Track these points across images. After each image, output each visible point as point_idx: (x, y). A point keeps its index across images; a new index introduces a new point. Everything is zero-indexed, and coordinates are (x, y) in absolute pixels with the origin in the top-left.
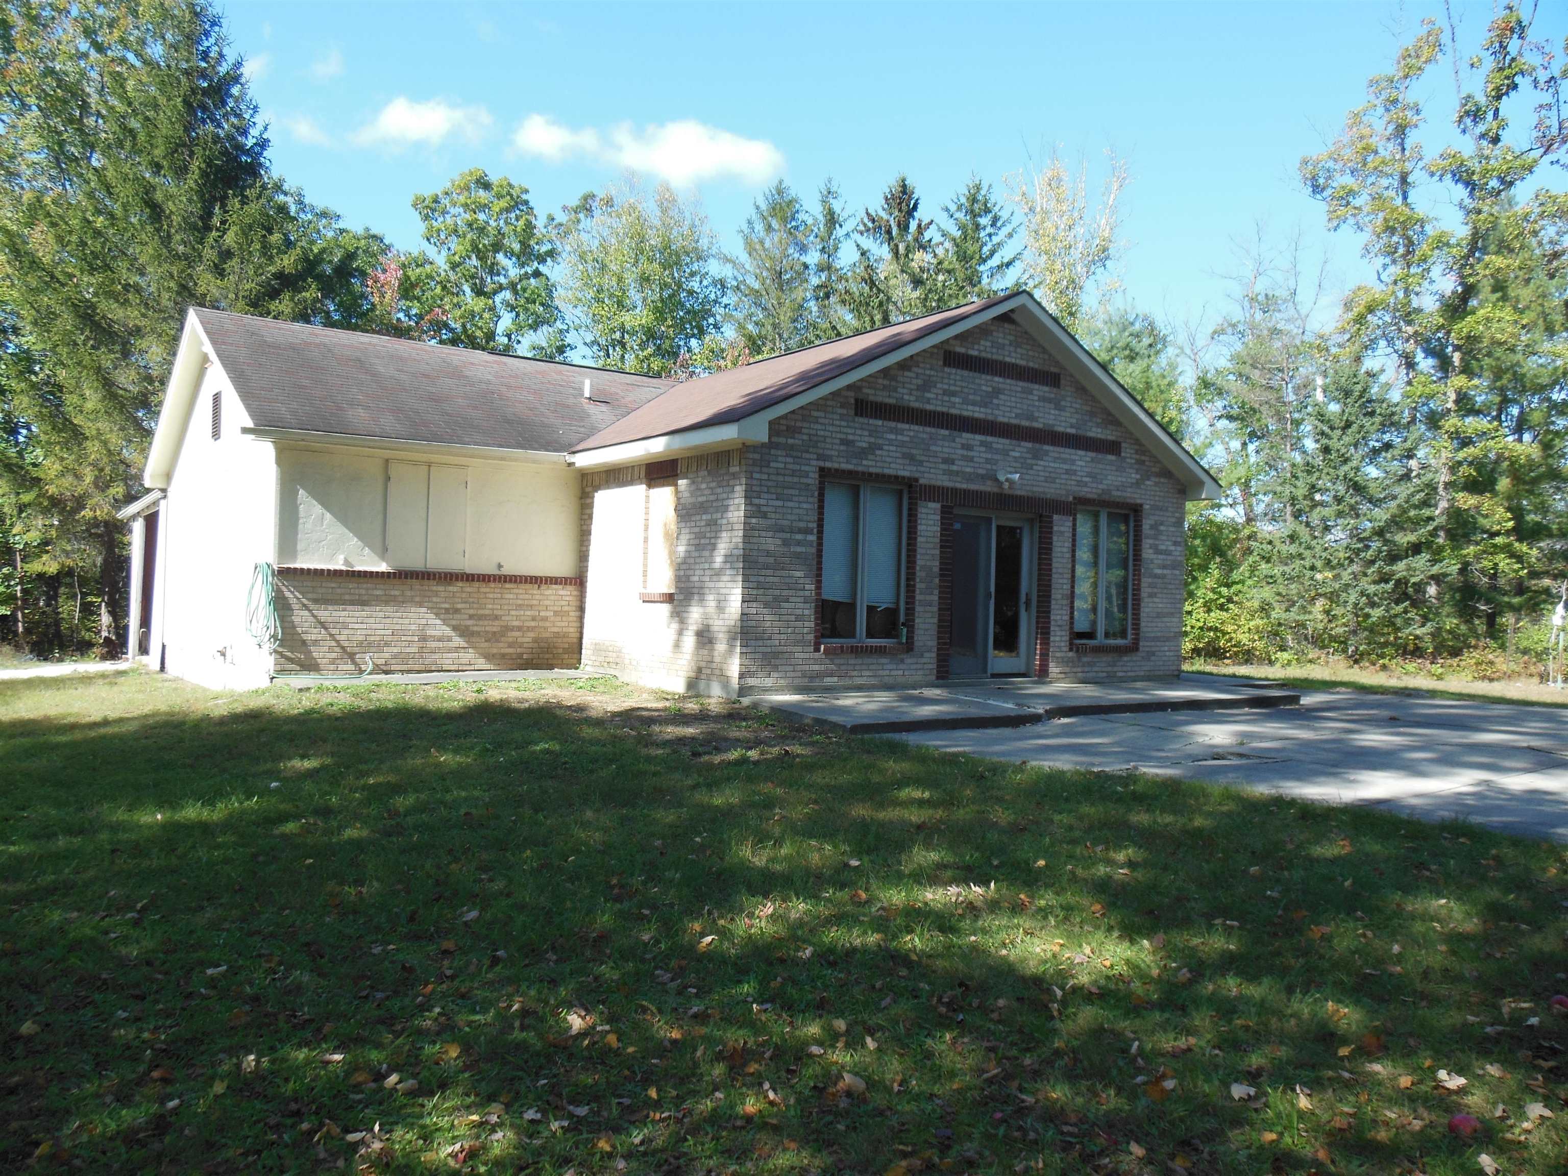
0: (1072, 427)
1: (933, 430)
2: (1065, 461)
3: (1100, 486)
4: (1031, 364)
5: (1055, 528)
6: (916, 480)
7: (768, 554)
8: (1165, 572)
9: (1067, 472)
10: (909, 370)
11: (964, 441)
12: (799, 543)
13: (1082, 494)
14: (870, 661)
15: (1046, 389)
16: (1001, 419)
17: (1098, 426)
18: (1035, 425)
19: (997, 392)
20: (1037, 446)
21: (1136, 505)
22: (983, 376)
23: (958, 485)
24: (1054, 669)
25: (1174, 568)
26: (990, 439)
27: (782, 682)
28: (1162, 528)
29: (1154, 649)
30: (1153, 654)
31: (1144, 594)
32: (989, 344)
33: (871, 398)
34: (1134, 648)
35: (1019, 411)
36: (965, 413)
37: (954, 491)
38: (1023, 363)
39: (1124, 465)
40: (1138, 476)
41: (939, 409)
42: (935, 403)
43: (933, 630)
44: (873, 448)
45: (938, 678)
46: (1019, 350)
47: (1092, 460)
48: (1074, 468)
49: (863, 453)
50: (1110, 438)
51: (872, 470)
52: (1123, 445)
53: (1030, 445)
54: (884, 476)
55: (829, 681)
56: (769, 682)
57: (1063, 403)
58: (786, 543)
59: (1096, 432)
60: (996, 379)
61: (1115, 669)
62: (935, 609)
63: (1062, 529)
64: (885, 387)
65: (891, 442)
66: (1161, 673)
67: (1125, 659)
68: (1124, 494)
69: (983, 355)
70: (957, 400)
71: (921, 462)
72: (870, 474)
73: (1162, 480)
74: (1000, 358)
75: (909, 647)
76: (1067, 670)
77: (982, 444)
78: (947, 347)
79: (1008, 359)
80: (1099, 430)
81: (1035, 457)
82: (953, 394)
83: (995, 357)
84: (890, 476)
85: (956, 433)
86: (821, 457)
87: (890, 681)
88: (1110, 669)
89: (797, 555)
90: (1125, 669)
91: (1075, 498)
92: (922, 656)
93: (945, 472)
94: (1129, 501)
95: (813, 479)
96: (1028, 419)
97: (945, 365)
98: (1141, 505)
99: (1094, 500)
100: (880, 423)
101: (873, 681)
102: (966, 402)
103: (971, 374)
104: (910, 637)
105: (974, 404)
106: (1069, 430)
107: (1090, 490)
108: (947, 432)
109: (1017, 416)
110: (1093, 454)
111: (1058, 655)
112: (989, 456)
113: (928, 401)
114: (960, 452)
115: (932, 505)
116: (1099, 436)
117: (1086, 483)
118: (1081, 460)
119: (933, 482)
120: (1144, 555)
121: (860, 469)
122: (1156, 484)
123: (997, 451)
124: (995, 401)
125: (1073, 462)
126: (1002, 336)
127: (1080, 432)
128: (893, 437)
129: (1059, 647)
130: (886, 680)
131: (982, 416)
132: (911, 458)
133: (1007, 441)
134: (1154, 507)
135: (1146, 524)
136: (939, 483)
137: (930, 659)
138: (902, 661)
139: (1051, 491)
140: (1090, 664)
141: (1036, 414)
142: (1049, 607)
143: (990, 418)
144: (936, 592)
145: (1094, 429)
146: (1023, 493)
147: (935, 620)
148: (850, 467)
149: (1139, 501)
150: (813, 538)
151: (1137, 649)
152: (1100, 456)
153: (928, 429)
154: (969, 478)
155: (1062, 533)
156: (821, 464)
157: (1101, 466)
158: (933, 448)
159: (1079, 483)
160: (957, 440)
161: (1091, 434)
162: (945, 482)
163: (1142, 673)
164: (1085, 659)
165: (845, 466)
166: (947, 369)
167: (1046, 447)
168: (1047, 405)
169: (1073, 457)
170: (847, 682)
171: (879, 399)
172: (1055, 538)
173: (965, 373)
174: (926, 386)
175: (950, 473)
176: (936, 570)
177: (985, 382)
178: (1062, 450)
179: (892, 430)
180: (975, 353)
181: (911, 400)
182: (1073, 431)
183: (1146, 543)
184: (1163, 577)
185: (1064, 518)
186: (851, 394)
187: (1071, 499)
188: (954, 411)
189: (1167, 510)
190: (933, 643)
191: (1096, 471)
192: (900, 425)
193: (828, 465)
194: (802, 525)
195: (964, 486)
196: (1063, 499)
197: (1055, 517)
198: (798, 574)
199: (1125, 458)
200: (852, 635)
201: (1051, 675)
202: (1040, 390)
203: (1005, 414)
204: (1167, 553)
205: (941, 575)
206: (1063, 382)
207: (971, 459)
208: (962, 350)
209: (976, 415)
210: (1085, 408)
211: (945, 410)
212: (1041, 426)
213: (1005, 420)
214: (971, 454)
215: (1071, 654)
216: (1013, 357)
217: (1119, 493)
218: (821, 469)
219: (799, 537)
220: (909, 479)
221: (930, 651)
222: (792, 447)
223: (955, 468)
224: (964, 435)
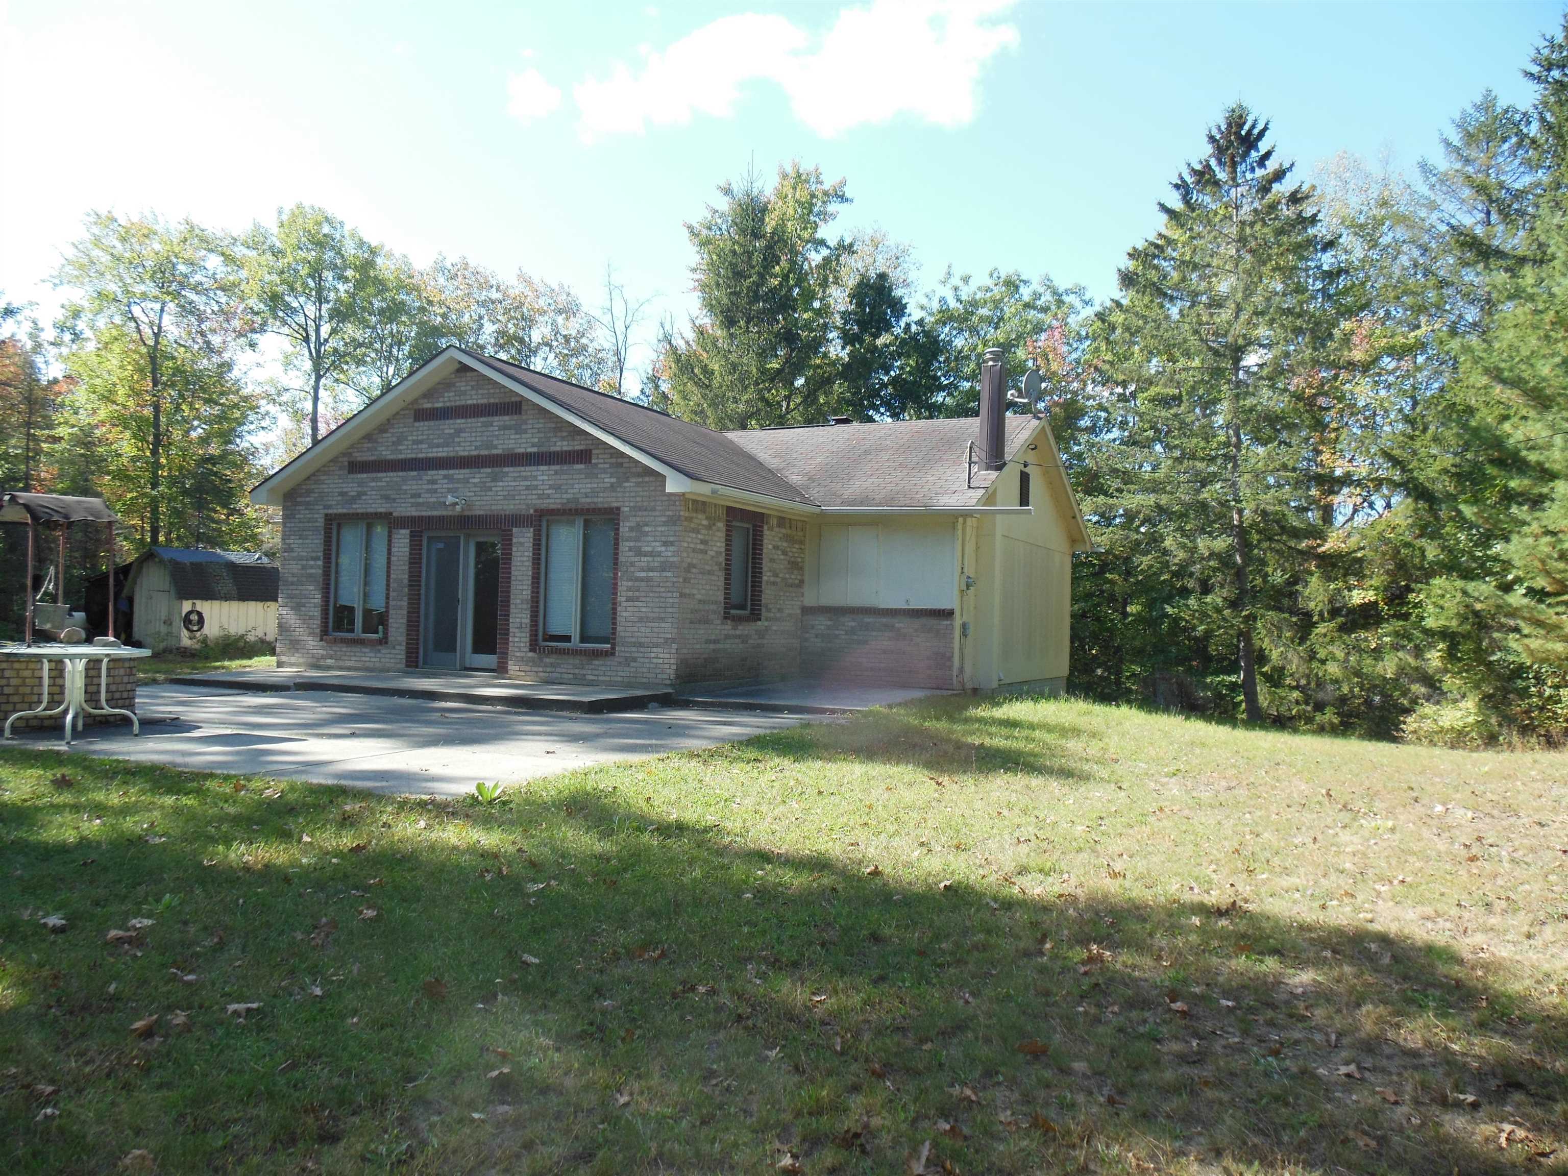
0: (533, 446)
1: (404, 474)
2: (525, 479)
3: (564, 496)
4: (492, 401)
5: (514, 540)
6: (391, 514)
7: (293, 575)
8: (651, 574)
9: (527, 488)
10: (385, 431)
11: (429, 478)
12: (312, 567)
13: (543, 507)
14: (354, 649)
15: (506, 418)
16: (462, 454)
17: (563, 439)
18: (495, 452)
19: (459, 431)
20: (497, 469)
21: (611, 509)
22: (447, 422)
23: (424, 514)
24: (512, 667)
25: (664, 570)
26: (452, 472)
27: (301, 660)
28: (646, 529)
29: (636, 655)
30: (634, 660)
31: (621, 598)
32: (452, 394)
33: (359, 459)
34: (611, 653)
35: (478, 444)
36: (430, 455)
37: (421, 518)
38: (485, 401)
39: (595, 471)
40: (613, 480)
41: (409, 456)
42: (406, 452)
43: (403, 629)
44: (360, 495)
45: (407, 666)
46: (480, 392)
47: (556, 473)
48: (535, 483)
49: (354, 499)
50: (578, 448)
51: (360, 511)
52: (594, 452)
53: (489, 470)
54: (367, 514)
55: (329, 662)
56: (293, 659)
57: (524, 427)
58: (304, 567)
59: (561, 445)
60: (459, 421)
61: (584, 672)
62: (405, 612)
63: (522, 540)
64: (369, 449)
65: (373, 489)
66: (644, 680)
67: (596, 662)
68: (595, 500)
69: (448, 404)
70: (424, 446)
71: (394, 499)
72: (358, 514)
73: (647, 479)
74: (463, 403)
75: (384, 641)
76: (528, 668)
77: (445, 477)
78: (416, 407)
79: (469, 402)
80: (565, 443)
81: (494, 480)
82: (421, 442)
83: (458, 403)
84: (371, 514)
85: (422, 472)
86: (326, 507)
87: (371, 665)
88: (577, 671)
89: (311, 575)
90: (596, 672)
91: (536, 511)
92: (394, 648)
93: (413, 505)
94: (600, 506)
95: (321, 523)
96: (487, 448)
97: (415, 420)
98: (618, 509)
99: (559, 510)
100: (365, 475)
101: (359, 665)
102: (432, 446)
103: (437, 422)
104: (386, 633)
105: (438, 446)
106: (529, 450)
107: (554, 501)
108: (415, 473)
109: (476, 448)
110: (557, 467)
111: (518, 654)
112: (451, 486)
113: (400, 452)
114: (425, 487)
115: (403, 531)
116: (565, 448)
117: (549, 495)
118: (543, 475)
119: (403, 514)
120: (622, 559)
121: (351, 511)
122: (638, 484)
123: (459, 481)
124: (457, 440)
125: (535, 478)
126: (462, 385)
127: (543, 449)
128: (373, 484)
129: (519, 647)
130: (367, 664)
131: (444, 454)
132: (387, 498)
133: (467, 471)
134: (635, 509)
135: (624, 528)
136: (409, 514)
137: (400, 652)
138: (379, 651)
139: (509, 507)
140: (552, 665)
141: (495, 442)
142: (509, 611)
143: (452, 454)
144: (406, 599)
145: (559, 443)
146: (482, 513)
147: (405, 621)
148: (345, 511)
149: (615, 505)
150: (320, 563)
151: (613, 654)
152: (565, 467)
153: (401, 474)
154: (433, 506)
155: (522, 544)
156: (326, 511)
157: (565, 477)
158: (404, 487)
159: (540, 497)
160: (425, 477)
161: (553, 449)
162: (414, 513)
163: (619, 679)
164: (548, 660)
165: (341, 511)
166: (417, 424)
167: (506, 469)
168: (507, 432)
169: (534, 474)
170: (341, 663)
171: (365, 459)
172: (514, 549)
173: (432, 423)
174: (399, 442)
175: (418, 505)
176: (406, 581)
177: (448, 426)
178: (522, 469)
179: (373, 480)
180: (440, 405)
181: (387, 454)
182: (535, 450)
183: (624, 546)
184: (649, 579)
185: (524, 530)
186: (346, 459)
187: (532, 511)
188: (420, 456)
189: (654, 510)
190: (402, 639)
191: (559, 482)
192: (380, 475)
193: (330, 511)
194: (314, 555)
195: (429, 513)
196: (523, 512)
197: (514, 530)
198: (312, 588)
199: (596, 464)
200: (352, 631)
201: (511, 672)
202: (499, 421)
203: (465, 449)
204: (651, 554)
205: (410, 586)
206: (524, 407)
207: (435, 491)
208: (429, 406)
209: (440, 455)
210: (549, 425)
211: (414, 456)
212: (499, 452)
213: (466, 454)
214: (435, 486)
215: (531, 654)
216: (475, 398)
217: (589, 500)
218: (326, 515)
219: (312, 563)
220: (386, 514)
221: (400, 645)
222: (308, 503)
223: (421, 500)
224: (430, 472)
